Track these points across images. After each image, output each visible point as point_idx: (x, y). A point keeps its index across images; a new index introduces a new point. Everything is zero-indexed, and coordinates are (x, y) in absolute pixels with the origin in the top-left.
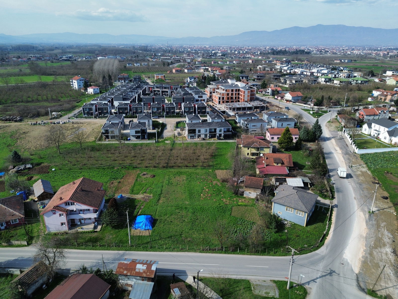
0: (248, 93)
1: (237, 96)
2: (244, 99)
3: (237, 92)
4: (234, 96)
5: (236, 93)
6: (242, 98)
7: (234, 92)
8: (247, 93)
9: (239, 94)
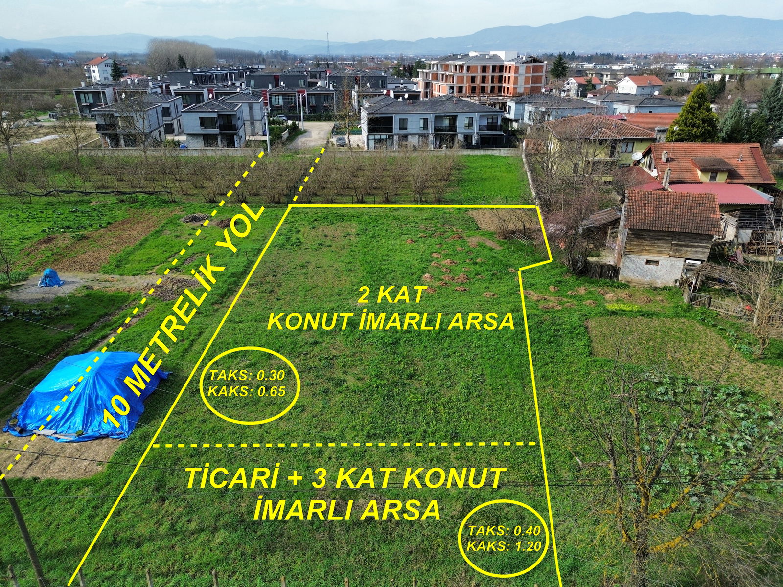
0: (527, 73)
1: (496, 84)
2: (515, 89)
3: (497, 75)
4: (488, 85)
5: (493, 77)
6: (511, 85)
7: (489, 74)
8: (524, 72)
9: (500, 79)
